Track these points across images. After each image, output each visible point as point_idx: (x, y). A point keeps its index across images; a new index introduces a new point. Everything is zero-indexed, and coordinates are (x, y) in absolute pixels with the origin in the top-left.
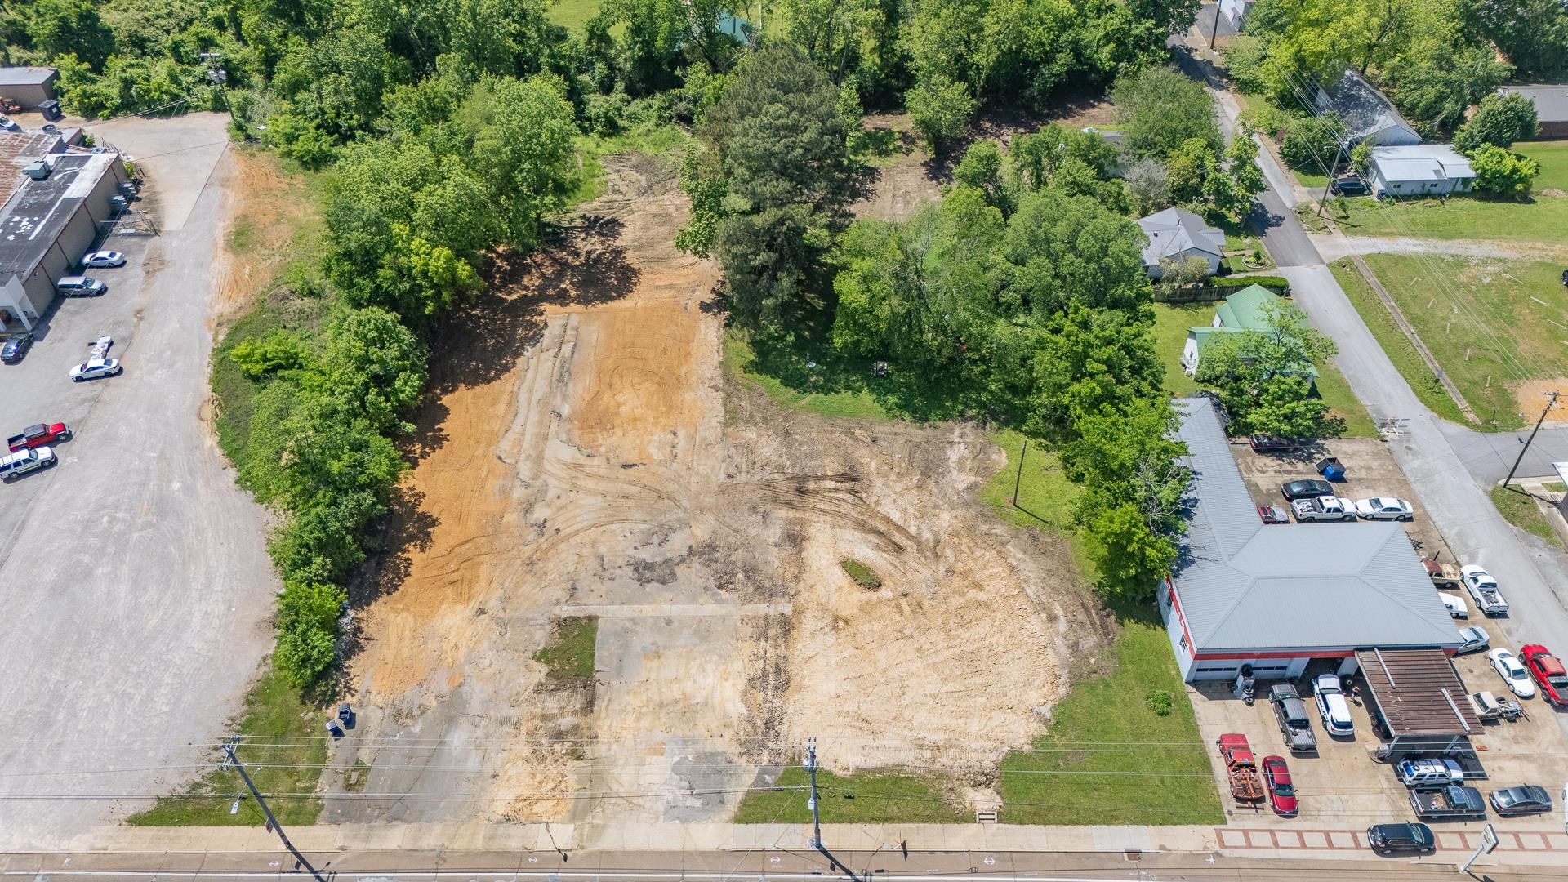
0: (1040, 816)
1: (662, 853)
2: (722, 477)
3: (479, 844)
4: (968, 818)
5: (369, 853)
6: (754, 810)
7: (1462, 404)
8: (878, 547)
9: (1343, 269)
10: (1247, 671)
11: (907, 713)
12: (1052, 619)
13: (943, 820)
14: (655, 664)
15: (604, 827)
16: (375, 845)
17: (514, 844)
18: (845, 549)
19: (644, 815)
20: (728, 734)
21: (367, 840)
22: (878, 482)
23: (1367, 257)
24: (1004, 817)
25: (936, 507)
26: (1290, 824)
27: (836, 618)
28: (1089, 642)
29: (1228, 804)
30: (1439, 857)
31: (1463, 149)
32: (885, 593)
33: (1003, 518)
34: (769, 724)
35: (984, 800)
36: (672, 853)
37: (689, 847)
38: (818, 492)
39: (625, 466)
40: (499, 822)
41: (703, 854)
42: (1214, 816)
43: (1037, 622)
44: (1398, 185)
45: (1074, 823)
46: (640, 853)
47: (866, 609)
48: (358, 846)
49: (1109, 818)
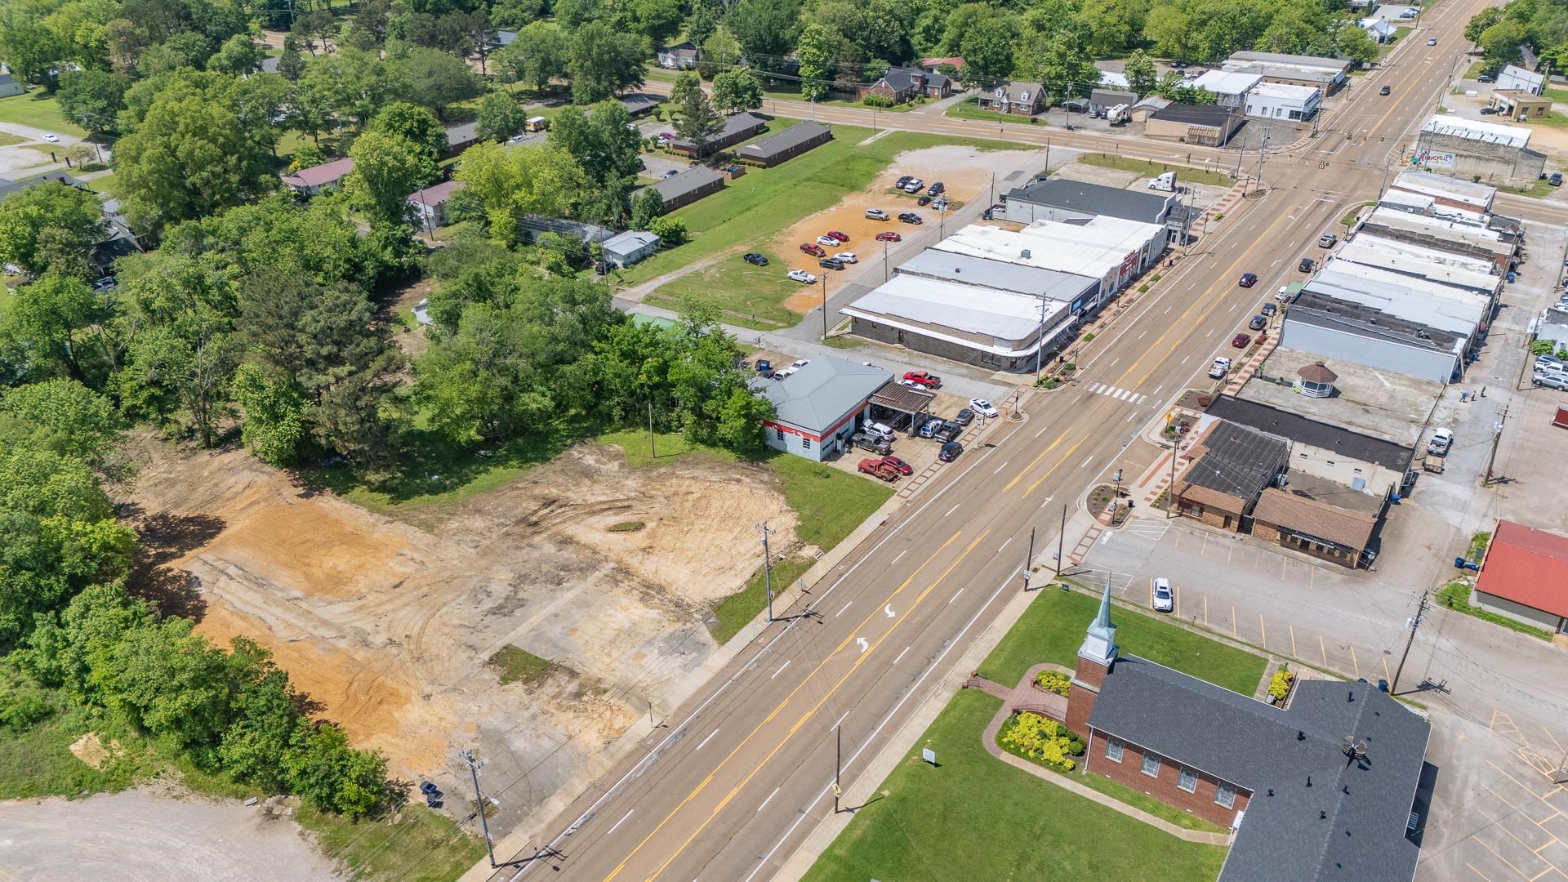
0: (836, 540)
1: (709, 683)
2: (474, 551)
3: (609, 764)
4: (812, 562)
5: (551, 825)
6: (723, 634)
7: (772, 322)
8: (616, 514)
9: (649, 300)
10: (839, 437)
11: (734, 552)
12: (738, 481)
13: (805, 571)
14: (578, 634)
15: (664, 701)
16: (549, 819)
17: (629, 747)
18: (601, 525)
19: (677, 681)
20: (666, 624)
21: (540, 821)
22: (569, 494)
23: (656, 291)
24: (826, 549)
25: (617, 483)
26: (914, 476)
27: (644, 550)
28: (765, 477)
29: (890, 485)
30: (966, 450)
31: (641, 227)
32: (650, 525)
33: (658, 465)
34: (677, 605)
35: (809, 551)
36: (713, 679)
37: (717, 670)
38: (543, 518)
39: (395, 587)
40: (605, 748)
41: (727, 667)
42: (891, 493)
43: (733, 487)
44: (629, 256)
45: (851, 531)
46: (699, 691)
47: (651, 536)
48: (539, 828)
49: (861, 520)
